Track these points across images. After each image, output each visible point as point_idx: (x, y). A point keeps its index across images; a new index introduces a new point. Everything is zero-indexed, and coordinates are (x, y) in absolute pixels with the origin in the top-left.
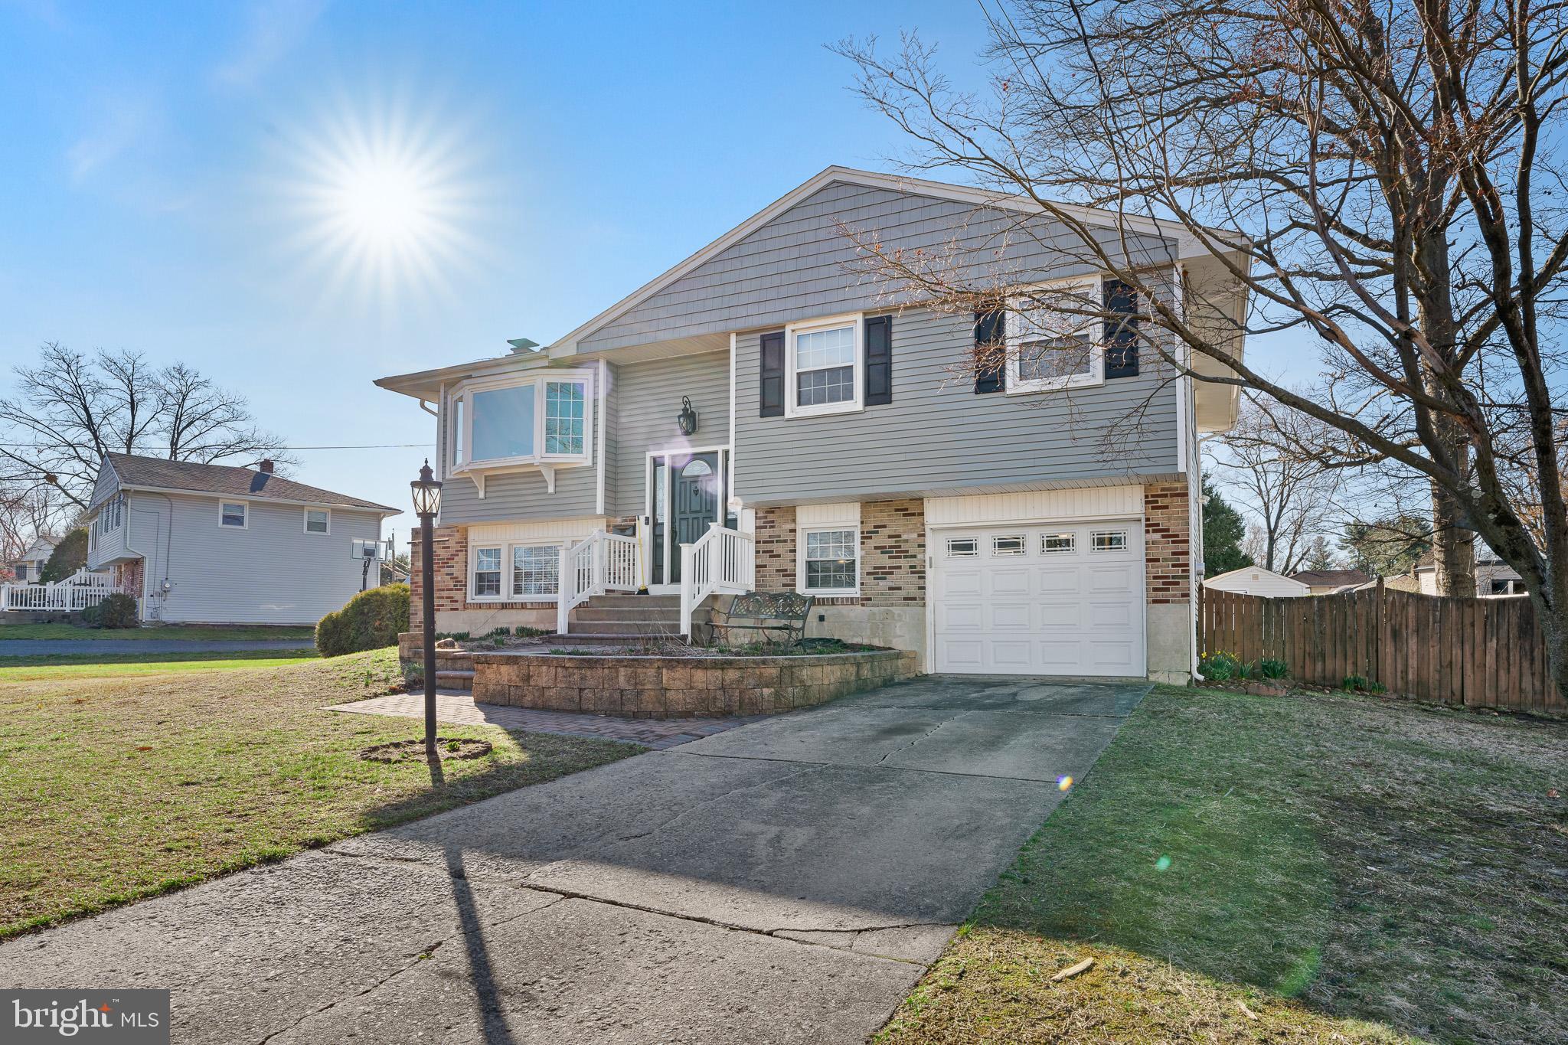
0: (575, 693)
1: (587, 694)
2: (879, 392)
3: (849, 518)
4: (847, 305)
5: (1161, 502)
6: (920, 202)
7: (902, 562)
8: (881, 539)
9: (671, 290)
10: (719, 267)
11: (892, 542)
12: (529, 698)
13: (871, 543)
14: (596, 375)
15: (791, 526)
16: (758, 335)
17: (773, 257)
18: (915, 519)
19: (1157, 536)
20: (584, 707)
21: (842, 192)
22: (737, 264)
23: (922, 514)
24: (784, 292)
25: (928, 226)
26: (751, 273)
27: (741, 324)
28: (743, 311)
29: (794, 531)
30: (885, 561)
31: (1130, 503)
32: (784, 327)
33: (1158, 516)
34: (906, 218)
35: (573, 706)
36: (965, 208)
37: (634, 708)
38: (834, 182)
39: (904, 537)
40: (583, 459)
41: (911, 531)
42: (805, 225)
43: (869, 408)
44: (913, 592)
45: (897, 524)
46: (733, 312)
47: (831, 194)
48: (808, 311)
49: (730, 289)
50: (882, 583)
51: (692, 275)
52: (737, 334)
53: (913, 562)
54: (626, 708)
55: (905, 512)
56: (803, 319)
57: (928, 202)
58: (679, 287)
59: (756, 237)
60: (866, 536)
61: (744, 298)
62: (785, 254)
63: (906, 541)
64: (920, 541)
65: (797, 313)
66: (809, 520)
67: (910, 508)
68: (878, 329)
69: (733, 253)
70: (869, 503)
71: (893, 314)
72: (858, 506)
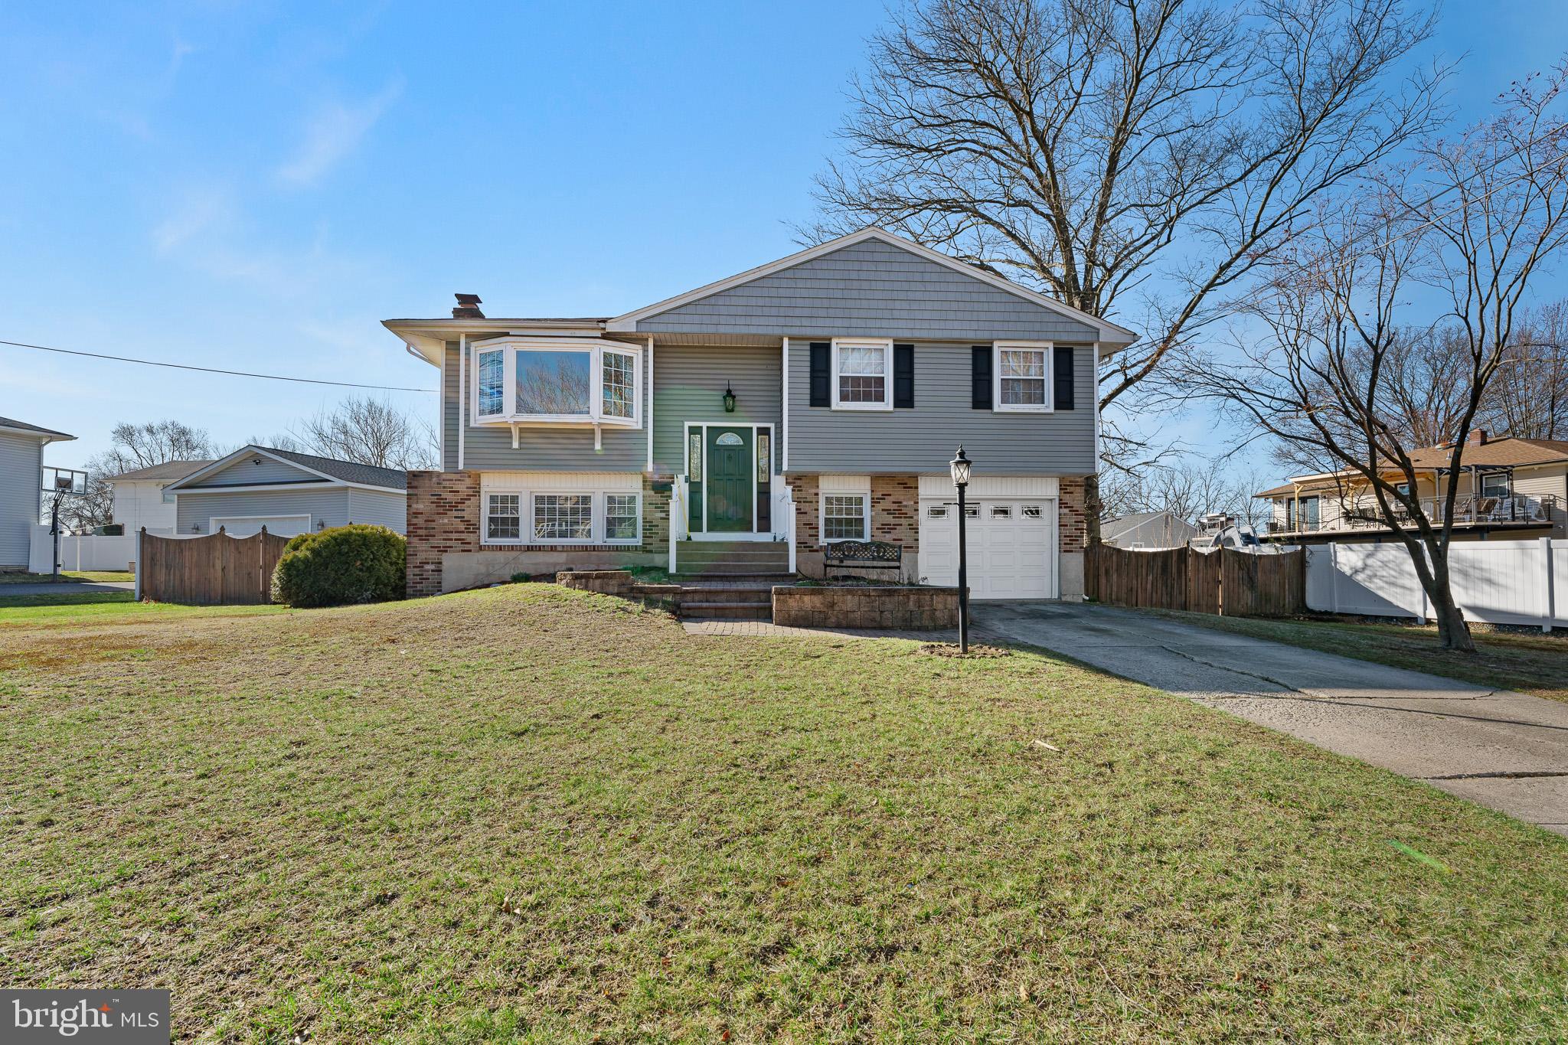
0: (877, 615)
1: (887, 614)
2: (905, 398)
3: (860, 487)
4: (882, 332)
5: (1069, 489)
6: (938, 269)
7: (903, 521)
8: (887, 504)
9: (732, 292)
10: (776, 283)
11: (895, 506)
12: (833, 620)
13: (879, 507)
14: (645, 351)
15: (814, 491)
16: (808, 342)
17: (823, 284)
18: (912, 491)
19: (1066, 511)
20: (884, 624)
21: (879, 247)
22: (792, 284)
23: (917, 488)
24: (832, 312)
25: (943, 287)
26: (804, 292)
27: (795, 332)
28: (797, 322)
29: (817, 494)
30: (890, 519)
31: (1050, 489)
32: (830, 339)
33: (1067, 498)
34: (927, 277)
35: (875, 624)
36: (970, 280)
37: (918, 624)
38: (873, 238)
39: (904, 503)
40: (634, 423)
41: (909, 499)
42: (849, 265)
43: (898, 409)
44: (909, 542)
45: (899, 494)
46: (789, 321)
47: (871, 247)
48: (852, 331)
49: (785, 302)
50: (887, 535)
51: (752, 284)
52: (790, 339)
53: (911, 521)
54: (913, 624)
55: (905, 486)
56: (849, 336)
57: (944, 270)
58: (739, 292)
59: (809, 266)
60: (875, 502)
61: (798, 312)
62: (833, 284)
63: (906, 506)
64: (915, 506)
65: (843, 331)
66: (830, 487)
67: (909, 483)
68: (904, 354)
69: (788, 274)
70: (876, 478)
71: (915, 345)
72: (868, 479)
